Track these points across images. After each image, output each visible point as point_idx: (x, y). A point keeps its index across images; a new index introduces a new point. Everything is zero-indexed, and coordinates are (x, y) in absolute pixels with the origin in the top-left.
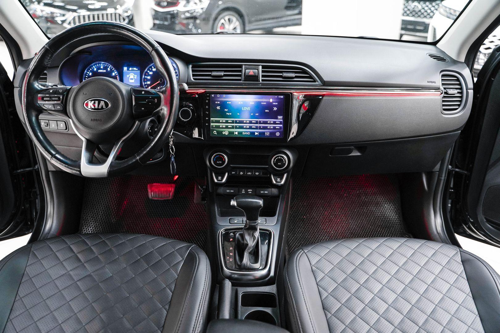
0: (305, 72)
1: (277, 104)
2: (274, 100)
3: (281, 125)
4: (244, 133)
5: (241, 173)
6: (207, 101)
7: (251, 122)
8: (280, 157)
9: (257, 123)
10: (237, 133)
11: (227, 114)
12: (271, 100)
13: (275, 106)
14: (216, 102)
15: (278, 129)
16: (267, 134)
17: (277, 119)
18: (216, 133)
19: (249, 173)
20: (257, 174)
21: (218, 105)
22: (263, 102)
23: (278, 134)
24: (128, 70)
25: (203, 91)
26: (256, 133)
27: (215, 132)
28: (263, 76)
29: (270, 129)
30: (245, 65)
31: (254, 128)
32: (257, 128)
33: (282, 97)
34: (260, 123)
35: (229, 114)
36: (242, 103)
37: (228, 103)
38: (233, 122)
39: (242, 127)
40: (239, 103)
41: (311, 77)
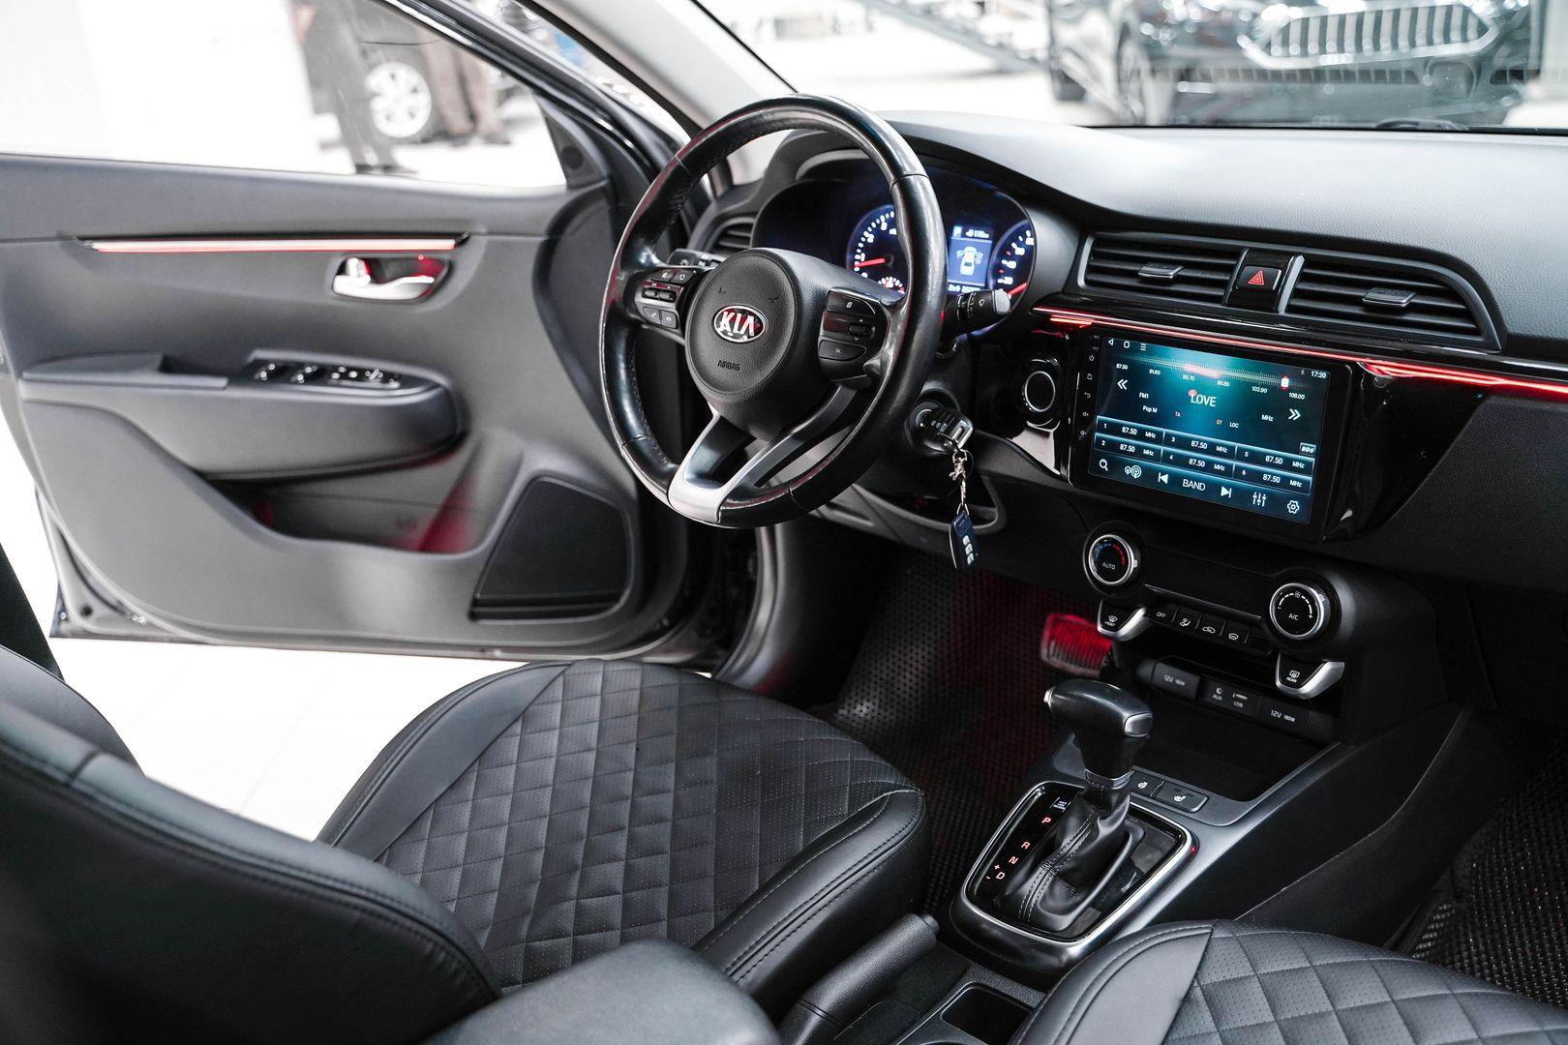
0: (1451, 292)
1: (1302, 397)
2: (1295, 384)
3: (1310, 478)
4: (1186, 483)
5: (1185, 620)
6: (1092, 358)
7: (1211, 449)
8: (1298, 595)
9: (1230, 454)
10: (1165, 478)
11: (1145, 408)
12: (1285, 383)
13: (1296, 404)
14: (1118, 366)
15: (1295, 488)
16: (1259, 500)
17: (1298, 451)
18: (1105, 467)
19: (1209, 629)
20: (1234, 637)
21: (1122, 374)
22: (1256, 385)
23: (1294, 507)
24: (964, 235)
25: (1089, 323)
26: (1224, 492)
27: (1103, 464)
28: (1297, 293)
29: (1269, 483)
30: (1251, 250)
31: (1218, 473)
32: (1228, 472)
33: (1323, 375)
34: (1240, 456)
35: (1149, 410)
36: (1192, 378)
37: (1151, 371)
38: (1158, 440)
39: (1182, 462)
40: (1185, 377)
41: (1468, 314)
